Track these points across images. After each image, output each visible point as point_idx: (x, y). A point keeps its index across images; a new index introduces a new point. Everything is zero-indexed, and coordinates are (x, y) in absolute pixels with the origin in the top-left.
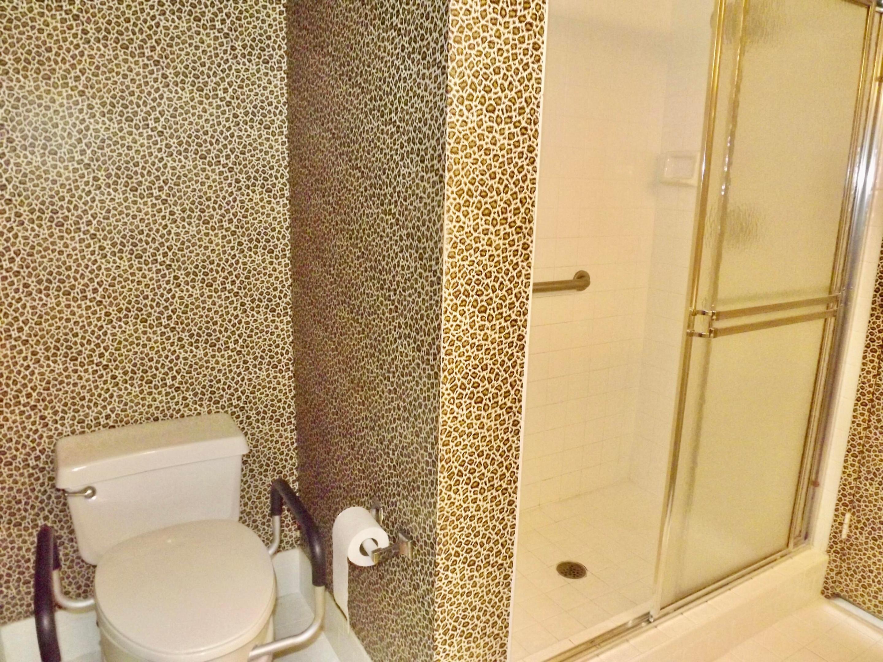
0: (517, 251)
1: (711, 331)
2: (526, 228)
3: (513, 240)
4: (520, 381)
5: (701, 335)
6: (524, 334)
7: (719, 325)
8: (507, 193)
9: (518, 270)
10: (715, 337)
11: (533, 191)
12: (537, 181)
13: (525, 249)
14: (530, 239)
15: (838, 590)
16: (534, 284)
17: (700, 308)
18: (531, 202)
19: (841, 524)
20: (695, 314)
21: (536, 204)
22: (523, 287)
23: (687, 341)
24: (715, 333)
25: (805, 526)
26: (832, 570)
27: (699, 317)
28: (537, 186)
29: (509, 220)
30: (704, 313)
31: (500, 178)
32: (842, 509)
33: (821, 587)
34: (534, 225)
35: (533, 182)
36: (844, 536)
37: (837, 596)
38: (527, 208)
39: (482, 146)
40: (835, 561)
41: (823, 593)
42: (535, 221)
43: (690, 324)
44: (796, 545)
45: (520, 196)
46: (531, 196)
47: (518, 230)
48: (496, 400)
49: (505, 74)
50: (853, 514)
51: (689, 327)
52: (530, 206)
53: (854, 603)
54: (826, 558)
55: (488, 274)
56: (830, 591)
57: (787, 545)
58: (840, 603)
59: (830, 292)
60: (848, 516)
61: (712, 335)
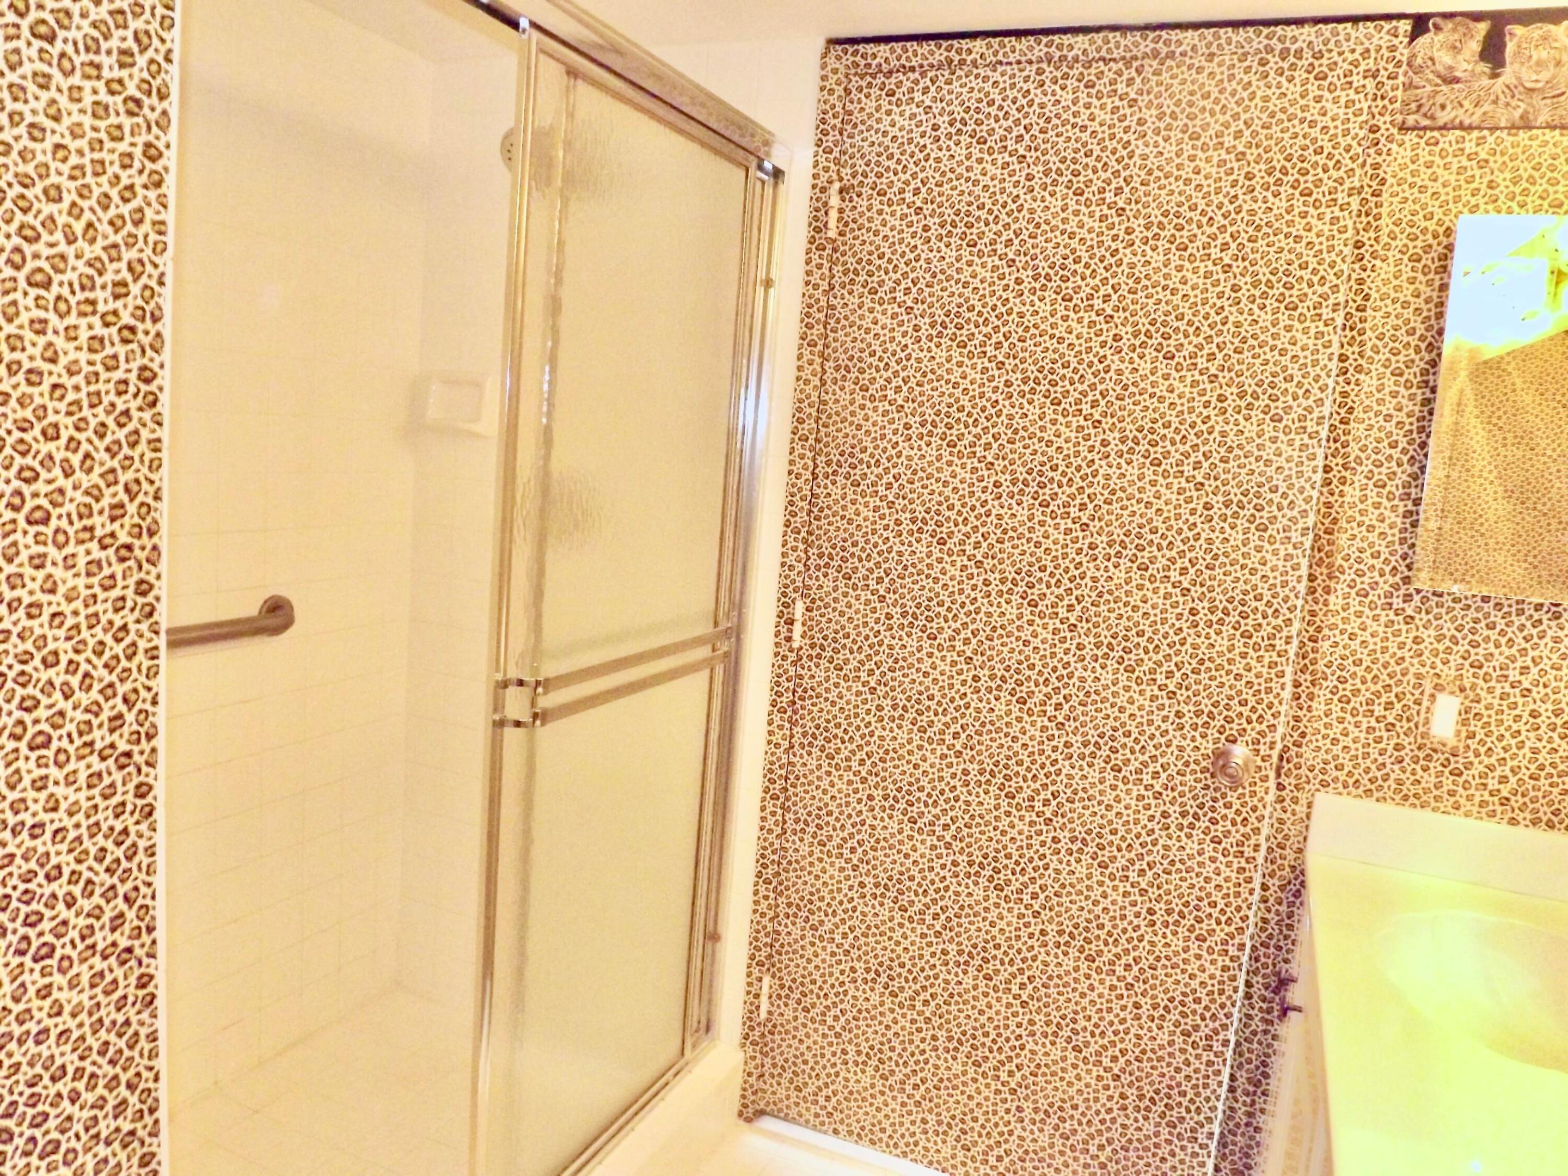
0: (123, 599)
1: (535, 716)
2: (143, 548)
3: (112, 577)
4: (149, 885)
5: (518, 724)
6: (150, 780)
7: (547, 701)
8: (90, 470)
9: (128, 641)
10: (543, 724)
11: (155, 465)
12: (165, 444)
13: (144, 594)
14: (154, 571)
15: (762, 1104)
16: (169, 632)
17: (513, 674)
18: (151, 490)
19: (757, 996)
20: (505, 684)
21: (165, 494)
22: (143, 679)
23: (494, 733)
24: (540, 717)
25: (705, 1010)
26: (750, 1074)
27: (512, 690)
28: (164, 455)
29: (99, 532)
30: (521, 683)
31: (71, 439)
32: (756, 972)
33: (737, 1106)
34: (163, 540)
35: (155, 445)
36: (763, 1015)
37: (761, 1113)
38: (142, 504)
39: (19, 363)
40: (754, 1058)
41: (740, 1114)
42: (164, 531)
43: (498, 705)
44: (694, 1046)
45: (123, 477)
46: (152, 476)
47: (123, 552)
48: (89, 941)
49: (74, 204)
50: (773, 976)
51: (495, 710)
52: (149, 500)
53: (786, 1119)
54: (740, 1056)
55: (51, 659)
56: (750, 1110)
57: (683, 1054)
58: (767, 1123)
59: (716, 624)
60: (767, 980)
61: (538, 722)
